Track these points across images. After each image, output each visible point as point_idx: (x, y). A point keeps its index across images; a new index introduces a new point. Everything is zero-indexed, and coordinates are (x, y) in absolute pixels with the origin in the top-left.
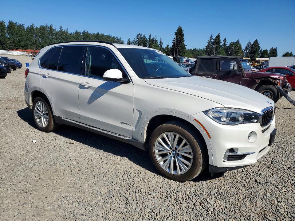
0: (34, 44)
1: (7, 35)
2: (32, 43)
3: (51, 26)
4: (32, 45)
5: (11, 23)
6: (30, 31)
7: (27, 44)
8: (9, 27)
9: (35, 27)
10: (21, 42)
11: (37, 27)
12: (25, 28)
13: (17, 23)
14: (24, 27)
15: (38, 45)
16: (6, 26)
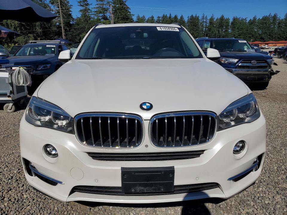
0: (253, 36)
1: (230, 30)
2: (251, 36)
3: (275, 15)
4: (250, 37)
5: (234, 19)
6: (252, 23)
7: (247, 37)
8: (232, 23)
9: (258, 19)
10: (241, 35)
11: (259, 19)
12: (247, 22)
13: (240, 17)
14: (246, 20)
15: (257, 37)
16: (230, 22)
